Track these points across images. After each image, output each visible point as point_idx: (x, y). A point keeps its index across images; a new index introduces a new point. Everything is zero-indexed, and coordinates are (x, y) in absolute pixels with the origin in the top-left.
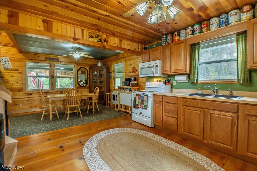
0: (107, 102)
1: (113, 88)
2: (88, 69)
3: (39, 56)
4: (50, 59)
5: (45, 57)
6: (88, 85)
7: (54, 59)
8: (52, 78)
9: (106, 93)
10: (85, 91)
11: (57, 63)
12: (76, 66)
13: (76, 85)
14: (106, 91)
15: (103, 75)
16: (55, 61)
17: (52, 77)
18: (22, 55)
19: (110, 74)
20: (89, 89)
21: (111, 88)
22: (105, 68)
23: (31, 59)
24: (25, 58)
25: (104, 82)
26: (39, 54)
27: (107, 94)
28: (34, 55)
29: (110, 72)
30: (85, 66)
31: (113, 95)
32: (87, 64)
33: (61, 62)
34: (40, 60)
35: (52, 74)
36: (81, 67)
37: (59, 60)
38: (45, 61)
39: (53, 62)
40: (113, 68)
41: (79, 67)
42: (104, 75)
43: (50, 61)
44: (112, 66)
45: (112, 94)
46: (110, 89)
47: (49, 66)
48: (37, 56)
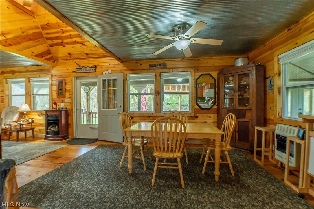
0: (259, 149)
1: (278, 117)
2: (216, 77)
3: (141, 63)
4: (155, 65)
5: (148, 65)
6: (215, 107)
7: (160, 65)
8: (157, 95)
9: (257, 128)
10: (210, 117)
11: (165, 70)
12: (193, 73)
13: (193, 106)
14: (255, 121)
15: (249, 85)
16: (161, 69)
17: (158, 93)
18: (123, 66)
19: (268, 81)
20: (216, 115)
21: (270, 116)
22: (254, 68)
23: (133, 69)
24: (126, 68)
25: (250, 100)
26: (141, 61)
27: (258, 131)
28: (136, 63)
29: (267, 76)
30: (211, 71)
31: (277, 135)
32: (215, 66)
33: (169, 68)
34: (143, 69)
35: (158, 90)
36: (203, 73)
37: (168, 66)
38: (149, 70)
39: (159, 70)
40: (279, 64)
41: (200, 74)
42: (251, 85)
43: (154, 69)
44: (273, 60)
45: (273, 133)
46: (268, 117)
47: (154, 77)
48: (139, 64)
